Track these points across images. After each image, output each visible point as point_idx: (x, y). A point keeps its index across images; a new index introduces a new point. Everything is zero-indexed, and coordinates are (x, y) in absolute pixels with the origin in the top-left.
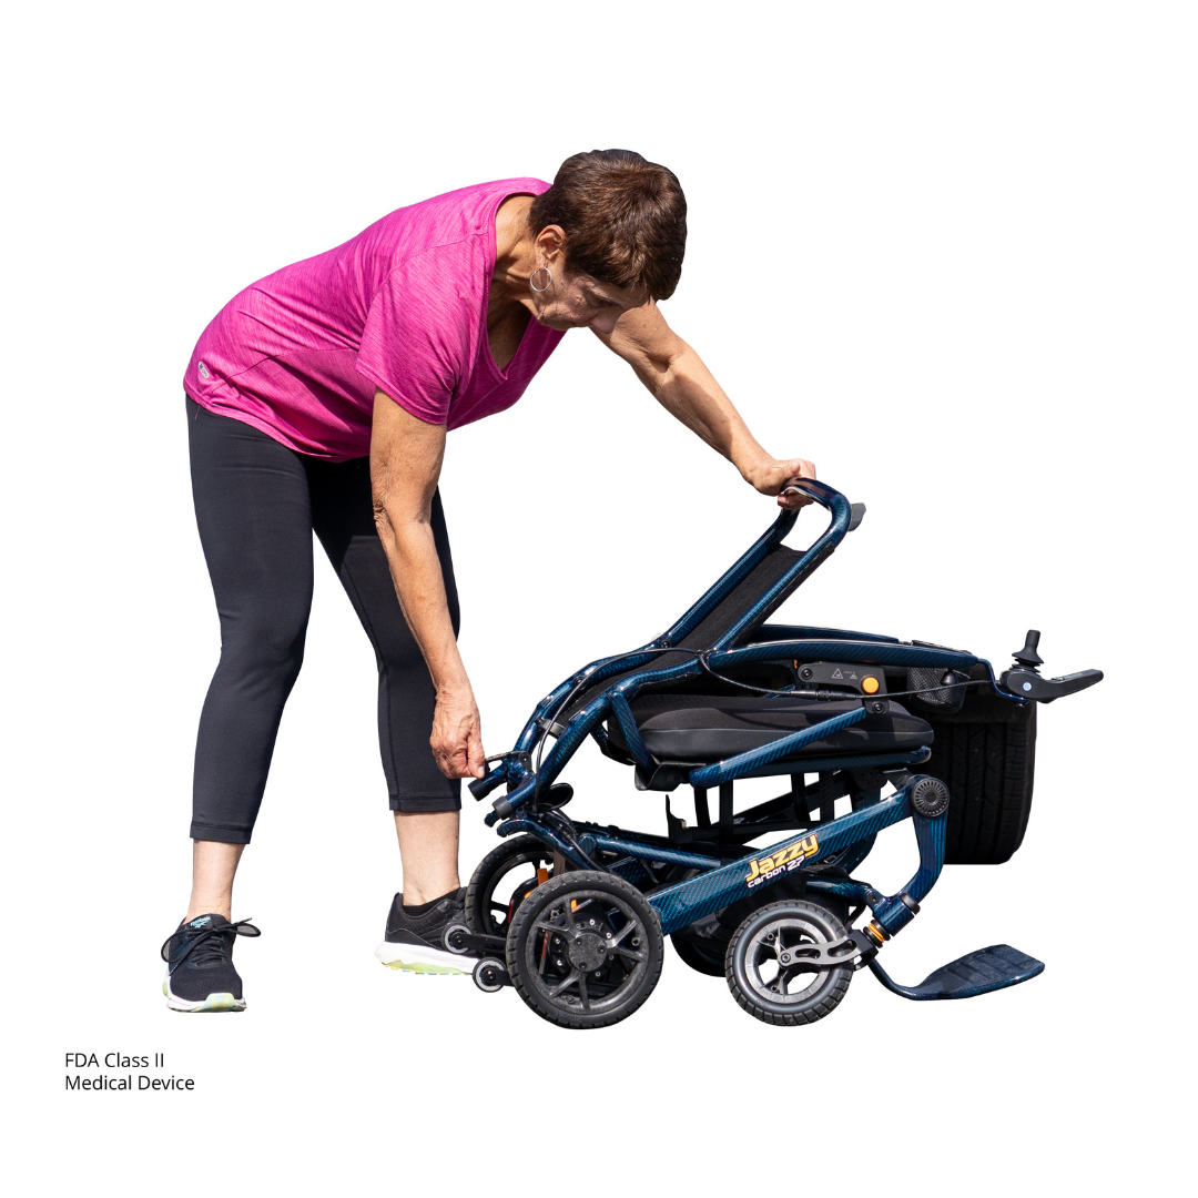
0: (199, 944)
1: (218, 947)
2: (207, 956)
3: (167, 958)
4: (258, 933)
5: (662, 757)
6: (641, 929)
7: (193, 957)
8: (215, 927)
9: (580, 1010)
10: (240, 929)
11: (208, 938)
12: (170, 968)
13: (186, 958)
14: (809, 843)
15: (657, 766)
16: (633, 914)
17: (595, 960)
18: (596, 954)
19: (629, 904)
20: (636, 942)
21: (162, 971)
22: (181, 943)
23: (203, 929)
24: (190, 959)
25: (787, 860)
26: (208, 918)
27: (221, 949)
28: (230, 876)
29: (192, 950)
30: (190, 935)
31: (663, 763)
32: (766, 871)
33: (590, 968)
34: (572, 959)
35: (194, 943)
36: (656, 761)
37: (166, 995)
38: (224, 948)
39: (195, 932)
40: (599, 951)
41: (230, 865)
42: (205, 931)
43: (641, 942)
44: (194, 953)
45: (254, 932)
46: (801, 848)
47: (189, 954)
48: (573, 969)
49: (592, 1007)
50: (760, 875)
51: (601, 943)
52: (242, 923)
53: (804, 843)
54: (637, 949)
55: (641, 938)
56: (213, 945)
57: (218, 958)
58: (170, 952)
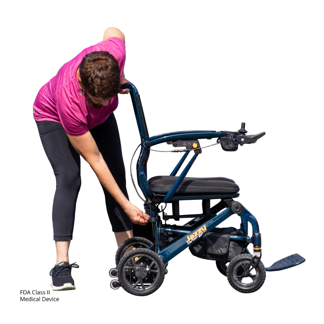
0: (61, 271)
1: (67, 271)
2: (64, 274)
3: (51, 275)
4: (78, 267)
5: (156, 193)
6: (156, 263)
7: (59, 275)
8: (65, 265)
9: (142, 290)
10: (72, 266)
11: (64, 269)
12: (52, 279)
13: (57, 275)
14: (204, 228)
15: (154, 196)
16: (153, 259)
17: (144, 274)
18: (144, 273)
19: (151, 256)
20: (155, 267)
21: (50, 279)
22: (56, 271)
23: (62, 266)
24: (58, 275)
25: (198, 234)
26: (63, 263)
27: (68, 272)
28: (67, 251)
29: (59, 273)
30: (58, 268)
31: (156, 195)
32: (192, 239)
33: (143, 277)
34: (137, 276)
35: (59, 270)
36: (154, 194)
37: (51, 286)
38: (68, 271)
39: (60, 267)
40: (145, 272)
41: (67, 247)
42: (63, 267)
43: (157, 267)
44: (60, 273)
45: (77, 266)
46: (201, 230)
47: (58, 274)
48: (138, 279)
49: (146, 289)
50: (190, 240)
51: (145, 270)
52: (73, 264)
53: (202, 228)
54: (156, 269)
55: (157, 266)
56: (65, 271)
57: (66, 274)
58: (52, 274)
